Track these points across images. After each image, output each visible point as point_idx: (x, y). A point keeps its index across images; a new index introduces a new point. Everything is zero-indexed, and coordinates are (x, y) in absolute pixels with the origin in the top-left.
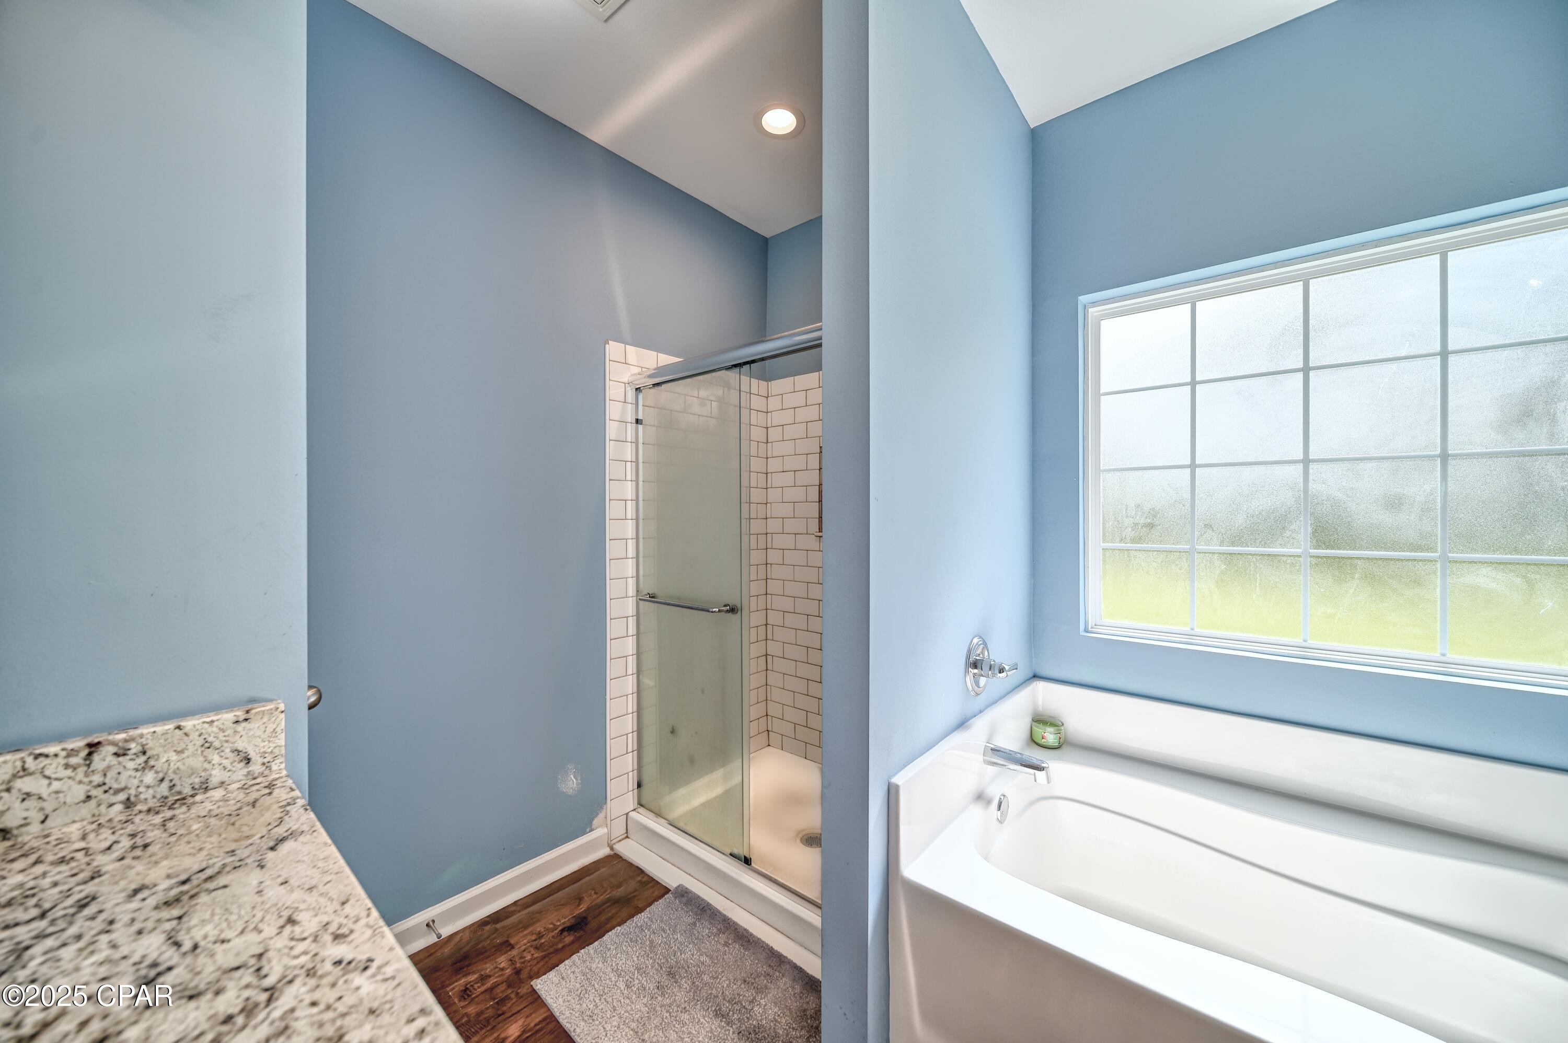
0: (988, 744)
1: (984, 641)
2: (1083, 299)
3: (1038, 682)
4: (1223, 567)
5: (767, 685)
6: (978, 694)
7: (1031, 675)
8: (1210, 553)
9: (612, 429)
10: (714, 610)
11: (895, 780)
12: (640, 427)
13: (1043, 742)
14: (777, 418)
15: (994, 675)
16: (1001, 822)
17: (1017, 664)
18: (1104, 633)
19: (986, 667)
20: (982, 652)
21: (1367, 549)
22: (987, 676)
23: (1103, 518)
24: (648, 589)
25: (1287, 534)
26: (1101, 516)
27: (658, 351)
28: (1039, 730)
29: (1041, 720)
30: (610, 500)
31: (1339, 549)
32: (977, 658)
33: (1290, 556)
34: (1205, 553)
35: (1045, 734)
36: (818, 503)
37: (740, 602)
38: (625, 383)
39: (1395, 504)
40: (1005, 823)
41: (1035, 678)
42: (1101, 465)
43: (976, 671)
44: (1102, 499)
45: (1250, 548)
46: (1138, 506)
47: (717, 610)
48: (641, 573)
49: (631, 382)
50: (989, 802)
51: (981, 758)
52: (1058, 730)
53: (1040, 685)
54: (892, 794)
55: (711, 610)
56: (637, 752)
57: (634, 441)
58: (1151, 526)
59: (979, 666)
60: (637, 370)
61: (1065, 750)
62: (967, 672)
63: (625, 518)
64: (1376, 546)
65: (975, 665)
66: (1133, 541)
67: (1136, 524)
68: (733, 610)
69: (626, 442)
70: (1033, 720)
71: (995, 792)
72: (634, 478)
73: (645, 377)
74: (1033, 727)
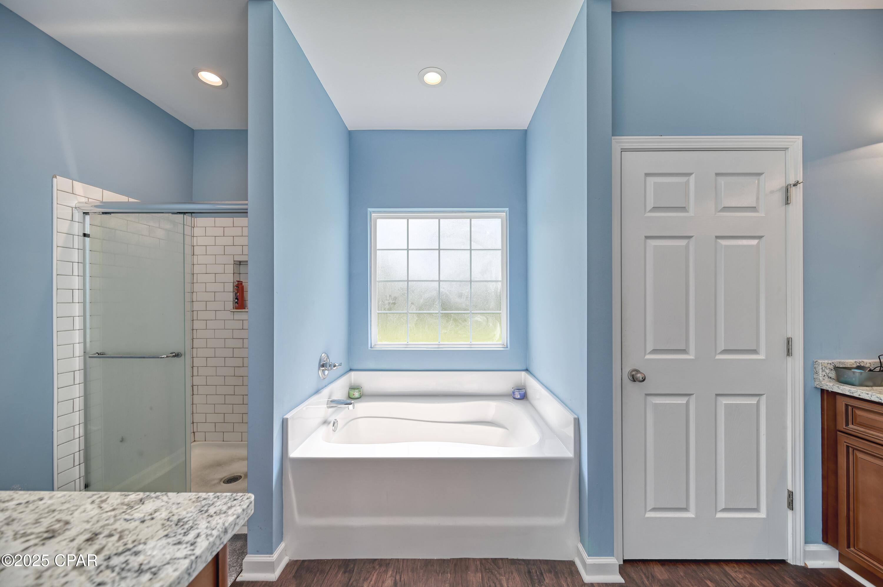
0: (329, 400)
1: (327, 355)
2: (370, 210)
3: (352, 372)
4: (417, 318)
5: (193, 404)
6: (324, 379)
7: (349, 369)
8: (413, 313)
9: (58, 239)
10: (163, 356)
11: (287, 416)
12: (87, 239)
13: (353, 397)
14: (201, 241)
15: (331, 369)
16: (334, 431)
17: (341, 363)
18: (378, 348)
19: (328, 366)
20: (327, 360)
21: (454, 310)
22: (328, 370)
23: (378, 300)
24: (94, 349)
25: (435, 306)
26: (377, 300)
27: (103, 188)
28: (352, 392)
29: (353, 388)
30: (57, 289)
31: (448, 311)
32: (324, 362)
33: (435, 314)
34: (411, 313)
35: (354, 393)
36: (232, 293)
37: (184, 350)
38: (72, 208)
39: (460, 296)
40: (336, 432)
41: (351, 371)
42: (377, 279)
43: (323, 368)
44: (377, 293)
45: (424, 311)
46: (390, 296)
47: (166, 356)
48: (88, 340)
49: (78, 207)
50: (329, 423)
51: (326, 406)
52: (360, 390)
53: (353, 373)
54: (284, 423)
55: (161, 357)
56: (85, 464)
57: (82, 248)
58: (394, 304)
59: (325, 366)
60: (84, 200)
61: (362, 398)
62: (319, 369)
63: (72, 302)
64: (457, 309)
65: (323, 366)
66: (388, 310)
67: (390, 303)
68: (177, 355)
69: (73, 248)
70: (349, 389)
71: (332, 419)
72: (81, 274)
73: (92, 206)
74: (350, 391)
